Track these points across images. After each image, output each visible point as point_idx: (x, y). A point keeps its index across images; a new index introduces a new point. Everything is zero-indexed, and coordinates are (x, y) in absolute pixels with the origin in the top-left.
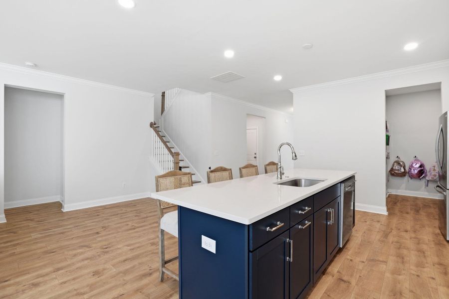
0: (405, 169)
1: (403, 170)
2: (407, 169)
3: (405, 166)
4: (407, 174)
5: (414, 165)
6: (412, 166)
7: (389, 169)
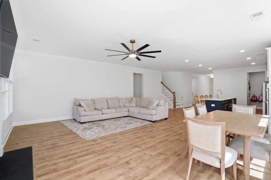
0: (256, 98)
1: (256, 99)
2: (258, 98)
3: (257, 98)
4: (258, 101)
5: (260, 97)
6: (259, 98)
7: (250, 99)
